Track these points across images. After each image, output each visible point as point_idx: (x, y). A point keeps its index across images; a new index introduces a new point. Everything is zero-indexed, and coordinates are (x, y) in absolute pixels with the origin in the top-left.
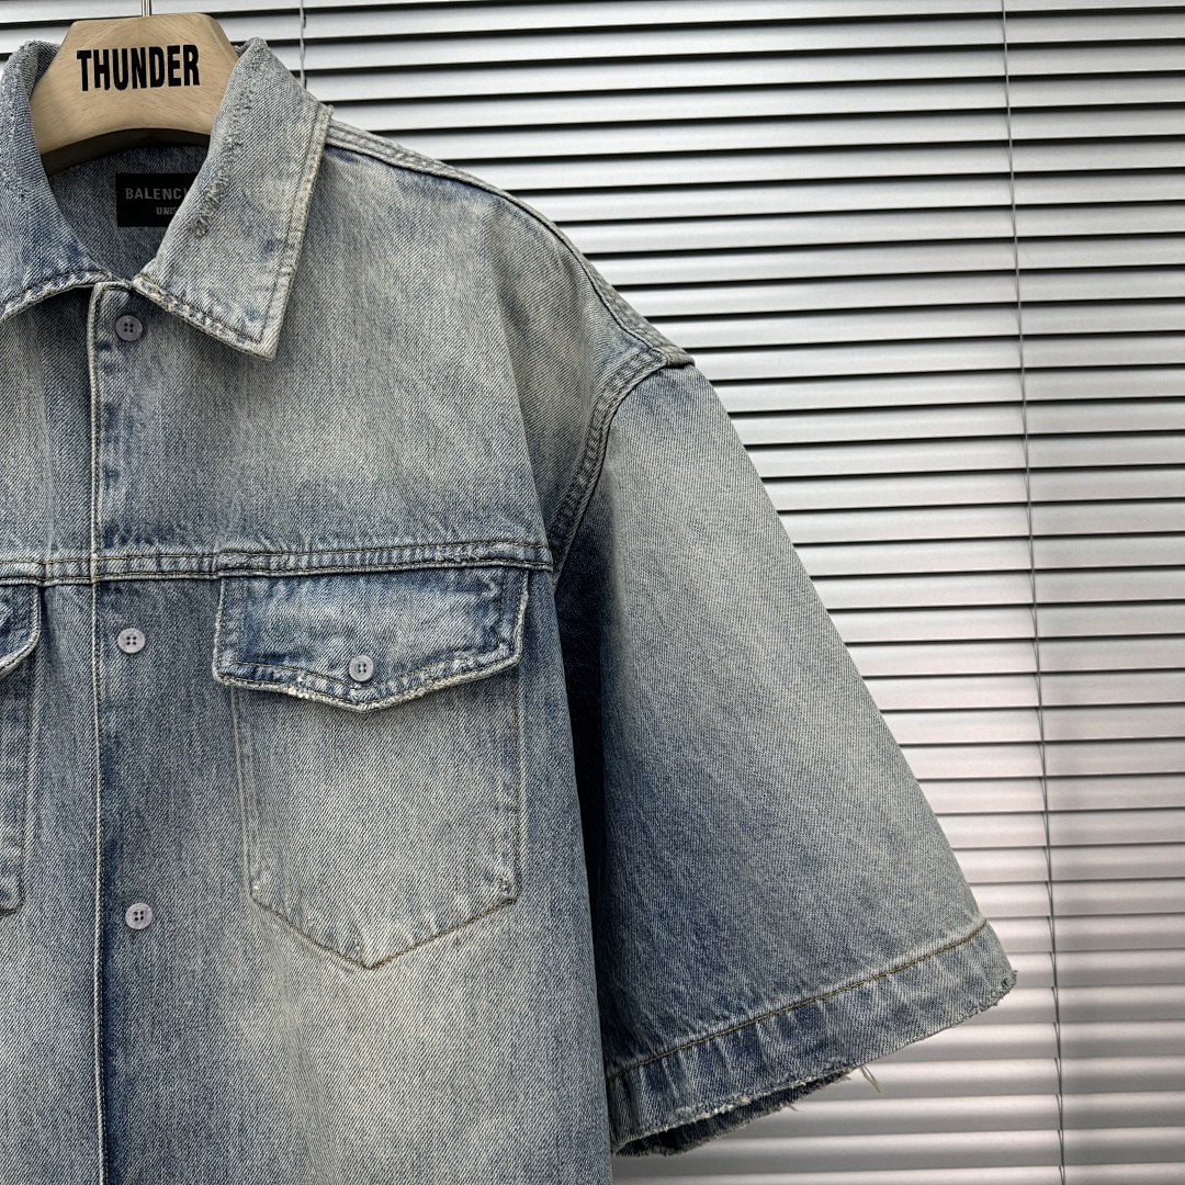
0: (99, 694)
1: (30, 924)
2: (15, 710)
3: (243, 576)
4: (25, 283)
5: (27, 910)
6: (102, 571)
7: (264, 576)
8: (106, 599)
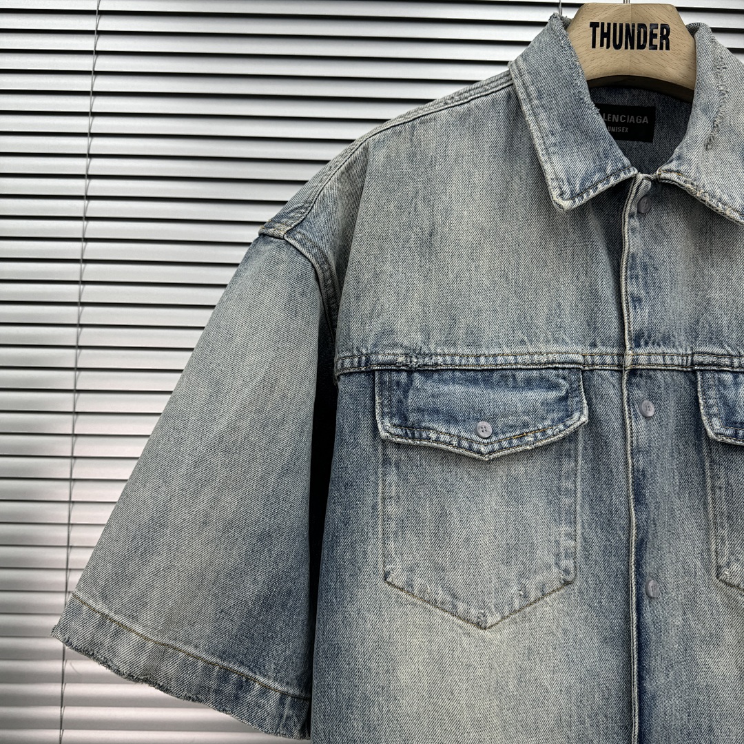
0: (632, 442)
1: (580, 592)
2: (569, 450)
3: (713, 370)
4: (609, 172)
5: (578, 583)
6: (635, 362)
7: (728, 371)
8: (634, 380)
